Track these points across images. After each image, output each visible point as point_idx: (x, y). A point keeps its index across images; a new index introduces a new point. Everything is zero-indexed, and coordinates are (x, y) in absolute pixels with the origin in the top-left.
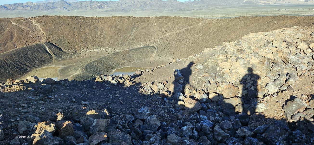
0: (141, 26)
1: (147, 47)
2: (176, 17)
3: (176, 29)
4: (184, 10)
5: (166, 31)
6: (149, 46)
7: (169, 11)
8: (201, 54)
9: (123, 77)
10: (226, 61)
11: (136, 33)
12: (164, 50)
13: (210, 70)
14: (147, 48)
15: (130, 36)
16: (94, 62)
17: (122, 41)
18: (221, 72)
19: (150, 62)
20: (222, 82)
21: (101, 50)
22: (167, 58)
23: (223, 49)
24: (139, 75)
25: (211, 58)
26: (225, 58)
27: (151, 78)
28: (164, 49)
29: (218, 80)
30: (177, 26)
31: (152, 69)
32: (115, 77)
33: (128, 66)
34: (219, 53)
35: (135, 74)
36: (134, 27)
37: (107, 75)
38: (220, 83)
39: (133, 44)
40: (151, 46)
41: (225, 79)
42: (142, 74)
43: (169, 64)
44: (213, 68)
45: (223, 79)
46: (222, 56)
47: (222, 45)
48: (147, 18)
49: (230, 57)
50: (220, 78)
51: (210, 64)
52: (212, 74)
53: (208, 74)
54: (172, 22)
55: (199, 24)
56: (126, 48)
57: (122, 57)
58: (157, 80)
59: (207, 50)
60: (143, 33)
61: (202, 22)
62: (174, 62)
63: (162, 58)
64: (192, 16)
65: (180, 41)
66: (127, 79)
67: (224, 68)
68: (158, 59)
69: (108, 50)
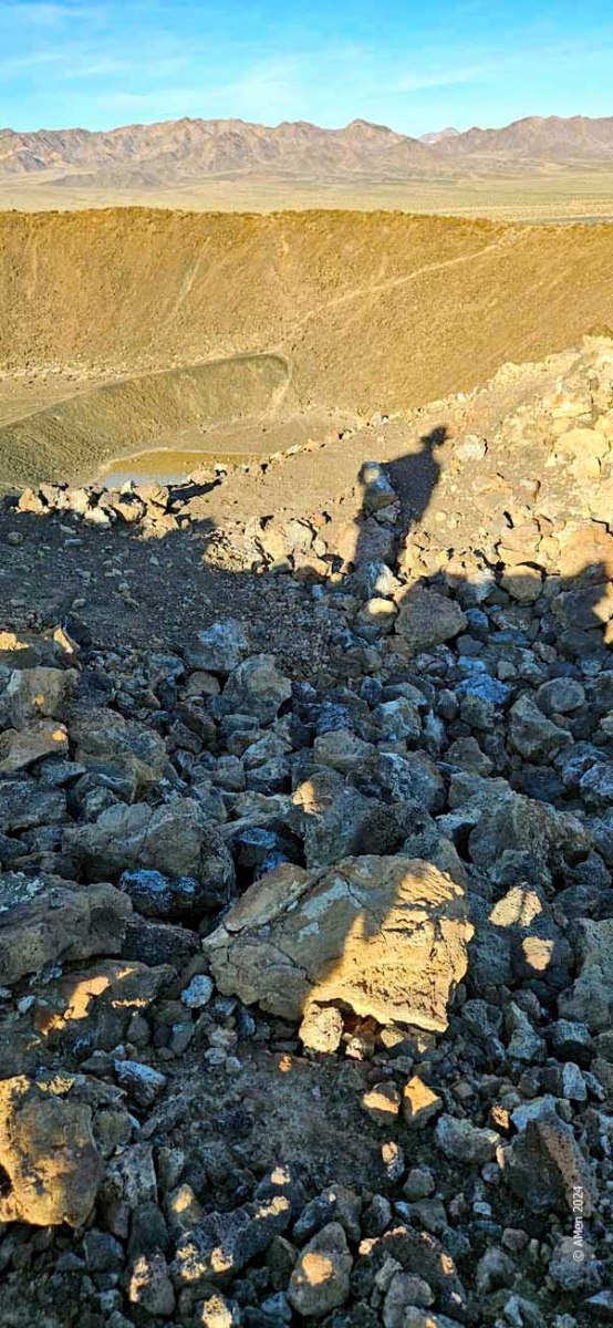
0: (220, 259)
1: (250, 359)
2: (382, 212)
3: (382, 272)
4: (422, 181)
5: (335, 283)
6: (258, 353)
7: (352, 182)
8: (484, 391)
9: (135, 496)
10: (590, 426)
11: (200, 294)
12: (324, 375)
13: (517, 465)
14: (249, 365)
15: (170, 308)
16: (16, 426)
17: (135, 330)
18: (564, 472)
19: (261, 431)
20: (564, 518)
21: (46, 371)
22: (338, 412)
23: (581, 367)
24: (208, 488)
25: (522, 409)
26: (587, 408)
27: (260, 501)
28: (322, 368)
29: (545, 507)
30: (385, 259)
31: (262, 462)
32: (102, 493)
33: (165, 449)
34: (559, 387)
35: (191, 482)
36: (188, 262)
37: (67, 486)
38: (554, 521)
39: (187, 346)
40: (266, 356)
41: (576, 503)
42: (218, 482)
43: (341, 436)
44: (530, 454)
45: (568, 504)
46: (572, 401)
47: (578, 351)
48: (247, 216)
49: (606, 408)
50: (555, 499)
51: (517, 438)
52: (524, 482)
53: (505, 484)
54: (363, 241)
55: (488, 249)
56: (155, 363)
57: (137, 404)
58: (282, 510)
59: (508, 374)
60: (230, 295)
61: (500, 242)
62: (359, 427)
63: (315, 411)
64: (454, 209)
65: (399, 331)
66: (153, 502)
67: (574, 458)
68: (296, 414)
69: (77, 372)
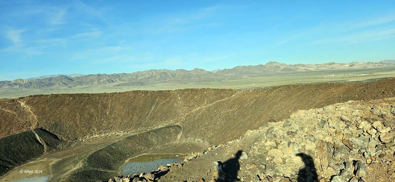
0: (162, 102)
1: (171, 127)
2: (204, 89)
3: (206, 103)
4: (214, 81)
5: (193, 106)
6: (173, 125)
7: (196, 82)
8: (243, 138)
9: (144, 178)
10: (276, 148)
11: (156, 111)
12: (192, 130)
13: (258, 160)
14: (170, 128)
15: (148, 115)
17: (137, 121)
18: (272, 162)
19: (174, 147)
20: (275, 176)
21: (111, 134)
22: (197, 140)
23: (270, 131)
24: (165, 172)
25: (256, 143)
26: (274, 143)
27: (182, 176)
28: (191, 128)
29: (269, 173)
30: (206, 99)
31: (182, 163)
32: (134, 178)
33: (145, 154)
34: (265, 137)
35: (160, 170)
36: (153, 103)
37: (123, 176)
38: (273, 177)
39: (153, 124)
40: (175, 126)
41: (278, 172)
42: (169, 170)
43: (204, 153)
44: (261, 157)
45: (275, 172)
46: (270, 141)
47: (267, 126)
48: (169, 91)
49: (280, 142)
50: (271, 170)
51: (257, 153)
52: (261, 166)
53: (255, 166)
54: (200, 95)
55: (233, 96)
56: (142, 130)
58: (189, 178)
59: (249, 133)
60: (165, 110)
61: (236, 94)
62: (209, 150)
63: (190, 140)
64: (223, 87)
65: (212, 118)
66: (149, 179)
67: (274, 157)
68: (184, 141)
69: (120, 134)
